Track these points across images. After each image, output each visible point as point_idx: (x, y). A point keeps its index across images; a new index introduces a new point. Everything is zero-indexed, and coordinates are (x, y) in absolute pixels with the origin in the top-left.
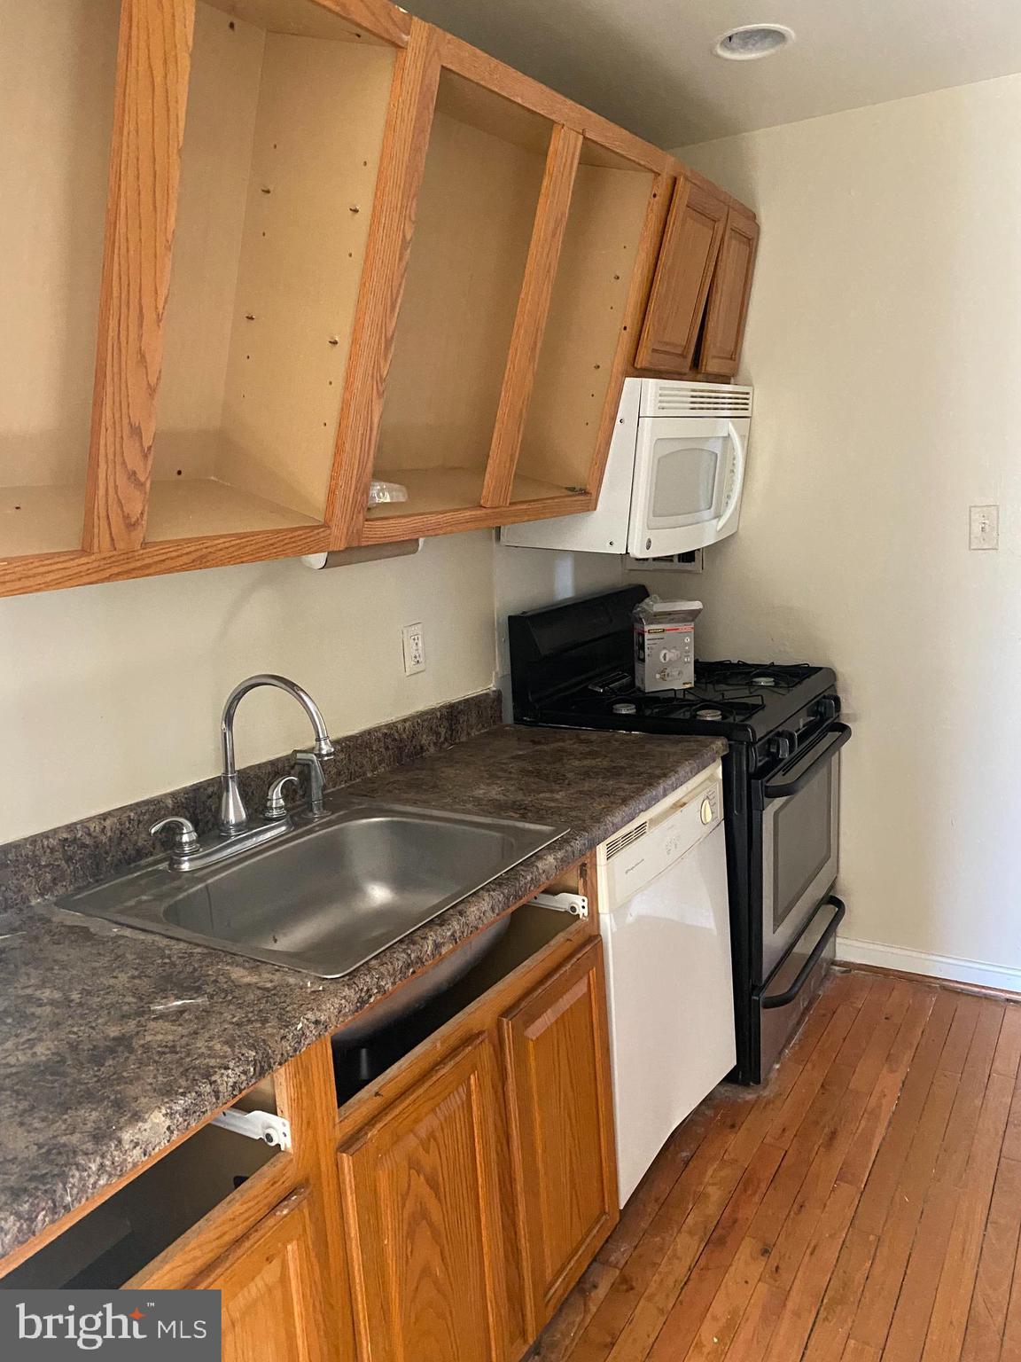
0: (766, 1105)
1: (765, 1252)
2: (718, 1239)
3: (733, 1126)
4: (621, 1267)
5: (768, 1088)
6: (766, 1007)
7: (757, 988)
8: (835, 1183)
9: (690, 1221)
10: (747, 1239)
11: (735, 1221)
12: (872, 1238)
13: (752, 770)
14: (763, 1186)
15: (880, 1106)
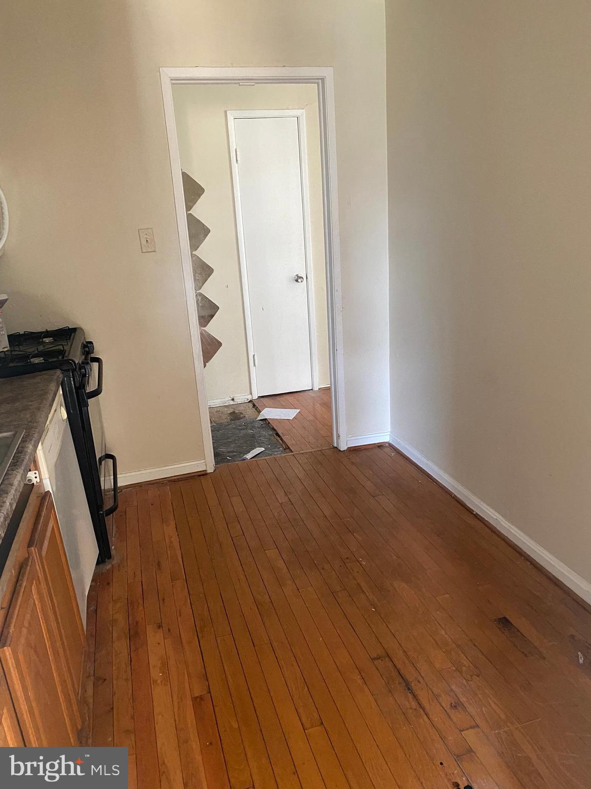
0: (119, 567)
1: (160, 627)
2: (135, 635)
3: (108, 584)
4: (93, 675)
5: (115, 559)
6: (107, 515)
7: (100, 507)
8: (172, 583)
9: (115, 635)
10: (148, 627)
11: (137, 623)
12: (201, 595)
13: (77, 385)
14: (140, 601)
15: (171, 542)
